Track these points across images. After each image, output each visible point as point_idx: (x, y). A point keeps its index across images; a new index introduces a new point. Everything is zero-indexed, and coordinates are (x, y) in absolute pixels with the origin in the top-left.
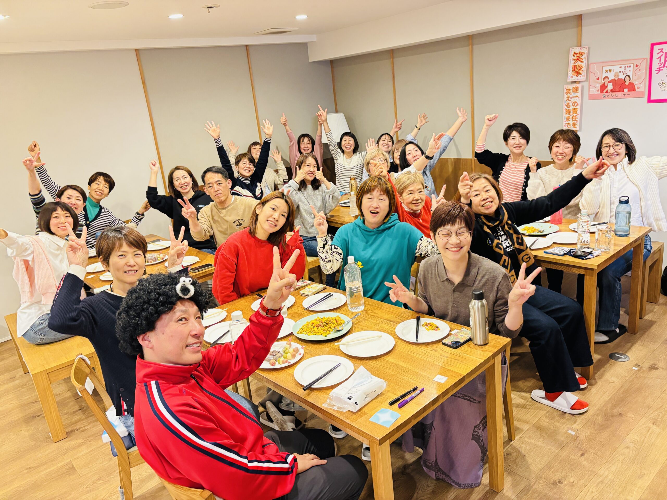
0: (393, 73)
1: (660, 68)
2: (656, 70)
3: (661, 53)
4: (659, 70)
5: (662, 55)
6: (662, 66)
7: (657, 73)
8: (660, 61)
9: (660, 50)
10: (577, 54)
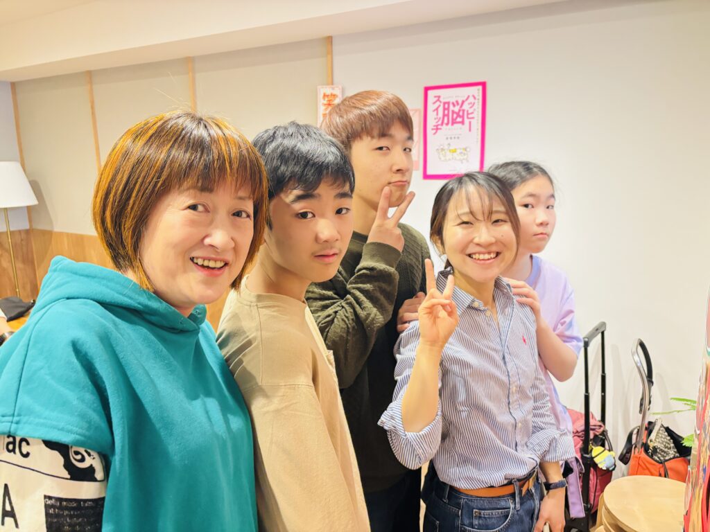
0: (93, 108)
1: (437, 126)
2: (433, 129)
3: (438, 103)
4: (437, 129)
5: (439, 106)
6: (440, 122)
7: (435, 134)
8: (437, 114)
9: (436, 99)
10: (328, 96)
